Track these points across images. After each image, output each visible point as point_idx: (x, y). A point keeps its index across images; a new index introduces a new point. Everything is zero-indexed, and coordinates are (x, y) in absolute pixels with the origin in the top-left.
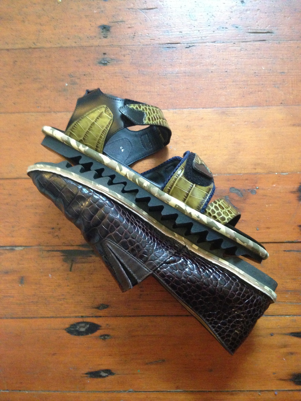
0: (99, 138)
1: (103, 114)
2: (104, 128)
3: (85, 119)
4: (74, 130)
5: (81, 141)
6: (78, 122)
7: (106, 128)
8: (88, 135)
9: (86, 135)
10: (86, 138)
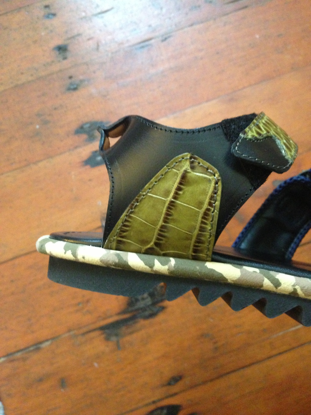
0: (196, 232)
1: (189, 175)
2: (205, 206)
3: (146, 201)
4: (125, 234)
5: (150, 252)
6: (132, 213)
7: (210, 204)
8: (166, 234)
9: (159, 235)
10: (161, 242)
